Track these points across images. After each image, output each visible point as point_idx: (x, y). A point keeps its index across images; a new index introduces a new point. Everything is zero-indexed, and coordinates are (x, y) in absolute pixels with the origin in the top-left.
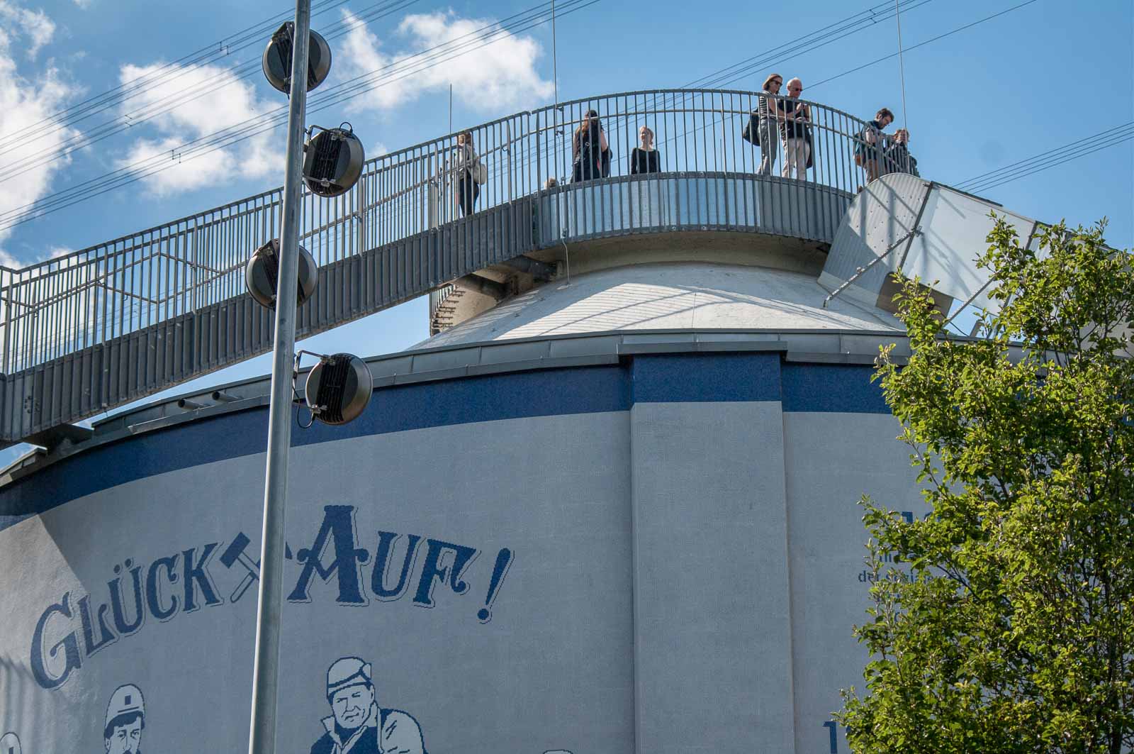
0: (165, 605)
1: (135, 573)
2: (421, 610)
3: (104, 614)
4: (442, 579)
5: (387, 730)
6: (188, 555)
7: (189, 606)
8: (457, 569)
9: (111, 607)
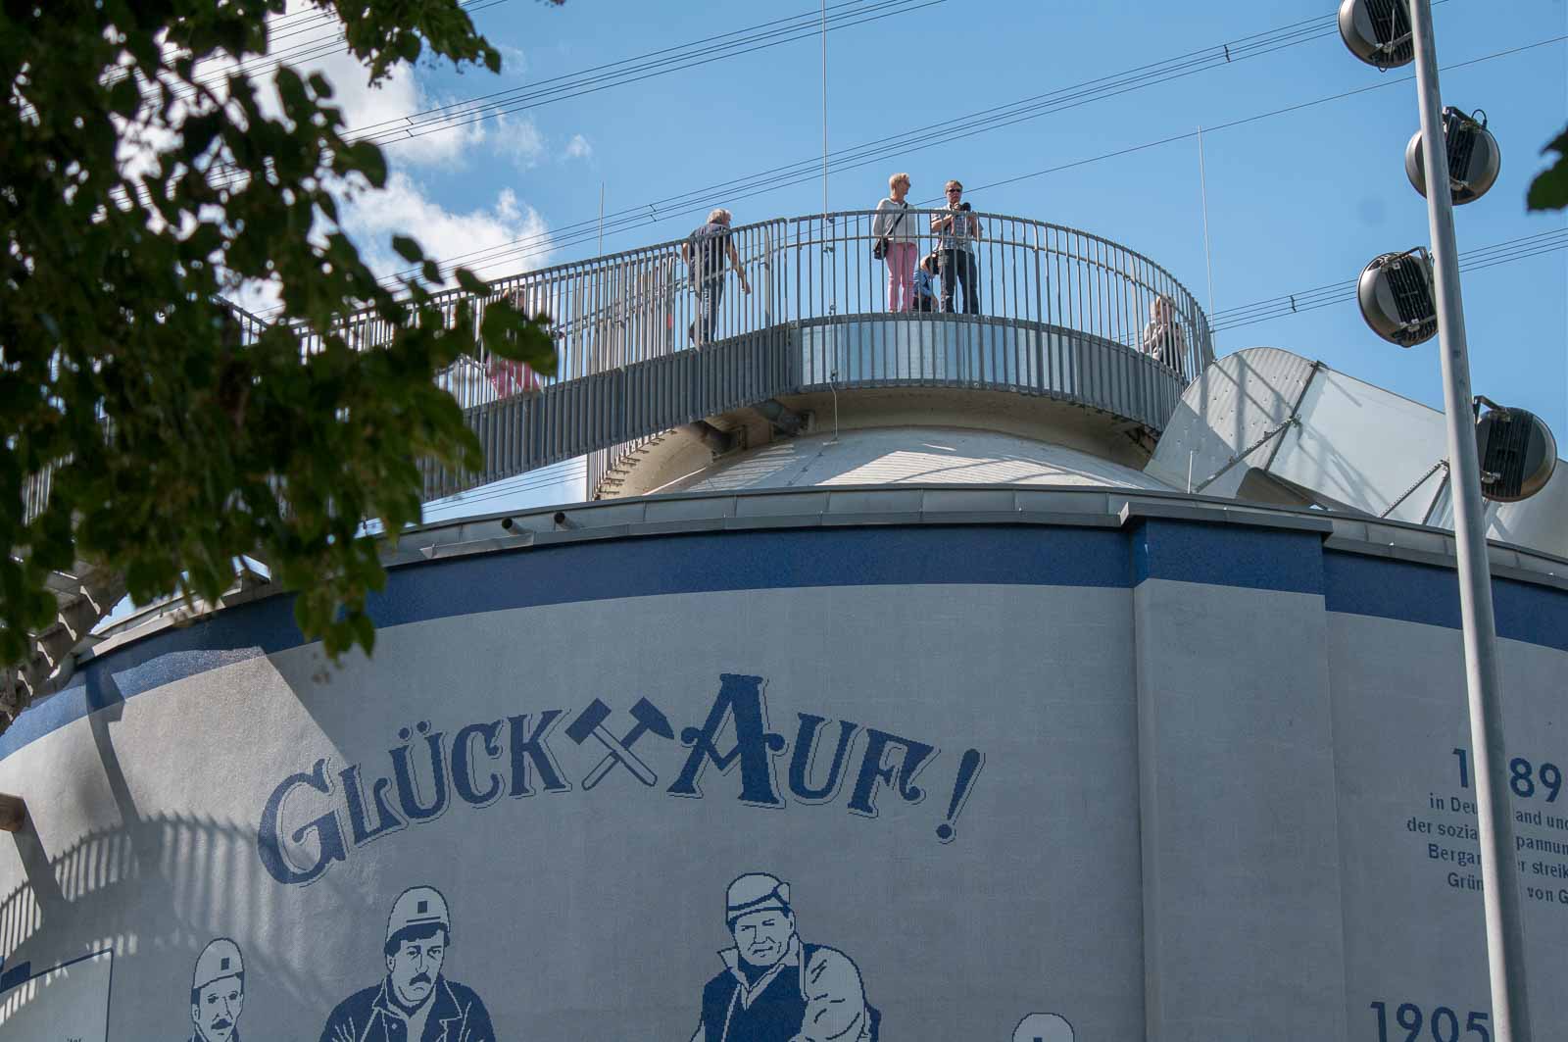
0: (481, 784)
1: (434, 741)
2: (860, 818)
3: (382, 792)
4: (887, 781)
5: (812, 972)
6: (517, 723)
7: (519, 788)
8: (909, 768)
9: (395, 783)
